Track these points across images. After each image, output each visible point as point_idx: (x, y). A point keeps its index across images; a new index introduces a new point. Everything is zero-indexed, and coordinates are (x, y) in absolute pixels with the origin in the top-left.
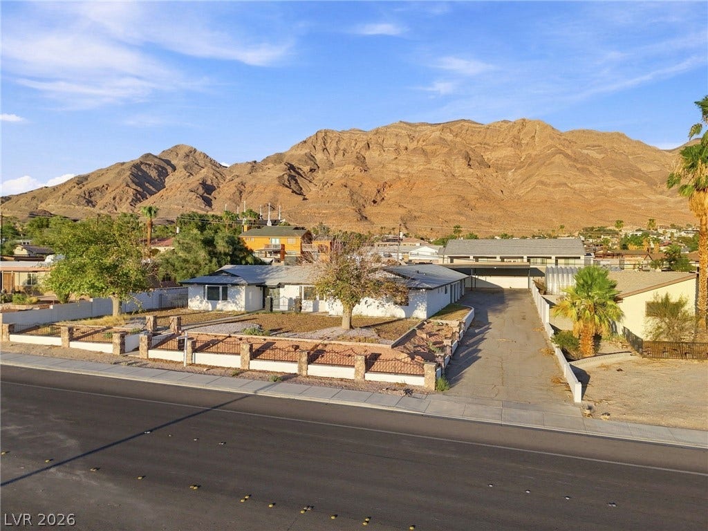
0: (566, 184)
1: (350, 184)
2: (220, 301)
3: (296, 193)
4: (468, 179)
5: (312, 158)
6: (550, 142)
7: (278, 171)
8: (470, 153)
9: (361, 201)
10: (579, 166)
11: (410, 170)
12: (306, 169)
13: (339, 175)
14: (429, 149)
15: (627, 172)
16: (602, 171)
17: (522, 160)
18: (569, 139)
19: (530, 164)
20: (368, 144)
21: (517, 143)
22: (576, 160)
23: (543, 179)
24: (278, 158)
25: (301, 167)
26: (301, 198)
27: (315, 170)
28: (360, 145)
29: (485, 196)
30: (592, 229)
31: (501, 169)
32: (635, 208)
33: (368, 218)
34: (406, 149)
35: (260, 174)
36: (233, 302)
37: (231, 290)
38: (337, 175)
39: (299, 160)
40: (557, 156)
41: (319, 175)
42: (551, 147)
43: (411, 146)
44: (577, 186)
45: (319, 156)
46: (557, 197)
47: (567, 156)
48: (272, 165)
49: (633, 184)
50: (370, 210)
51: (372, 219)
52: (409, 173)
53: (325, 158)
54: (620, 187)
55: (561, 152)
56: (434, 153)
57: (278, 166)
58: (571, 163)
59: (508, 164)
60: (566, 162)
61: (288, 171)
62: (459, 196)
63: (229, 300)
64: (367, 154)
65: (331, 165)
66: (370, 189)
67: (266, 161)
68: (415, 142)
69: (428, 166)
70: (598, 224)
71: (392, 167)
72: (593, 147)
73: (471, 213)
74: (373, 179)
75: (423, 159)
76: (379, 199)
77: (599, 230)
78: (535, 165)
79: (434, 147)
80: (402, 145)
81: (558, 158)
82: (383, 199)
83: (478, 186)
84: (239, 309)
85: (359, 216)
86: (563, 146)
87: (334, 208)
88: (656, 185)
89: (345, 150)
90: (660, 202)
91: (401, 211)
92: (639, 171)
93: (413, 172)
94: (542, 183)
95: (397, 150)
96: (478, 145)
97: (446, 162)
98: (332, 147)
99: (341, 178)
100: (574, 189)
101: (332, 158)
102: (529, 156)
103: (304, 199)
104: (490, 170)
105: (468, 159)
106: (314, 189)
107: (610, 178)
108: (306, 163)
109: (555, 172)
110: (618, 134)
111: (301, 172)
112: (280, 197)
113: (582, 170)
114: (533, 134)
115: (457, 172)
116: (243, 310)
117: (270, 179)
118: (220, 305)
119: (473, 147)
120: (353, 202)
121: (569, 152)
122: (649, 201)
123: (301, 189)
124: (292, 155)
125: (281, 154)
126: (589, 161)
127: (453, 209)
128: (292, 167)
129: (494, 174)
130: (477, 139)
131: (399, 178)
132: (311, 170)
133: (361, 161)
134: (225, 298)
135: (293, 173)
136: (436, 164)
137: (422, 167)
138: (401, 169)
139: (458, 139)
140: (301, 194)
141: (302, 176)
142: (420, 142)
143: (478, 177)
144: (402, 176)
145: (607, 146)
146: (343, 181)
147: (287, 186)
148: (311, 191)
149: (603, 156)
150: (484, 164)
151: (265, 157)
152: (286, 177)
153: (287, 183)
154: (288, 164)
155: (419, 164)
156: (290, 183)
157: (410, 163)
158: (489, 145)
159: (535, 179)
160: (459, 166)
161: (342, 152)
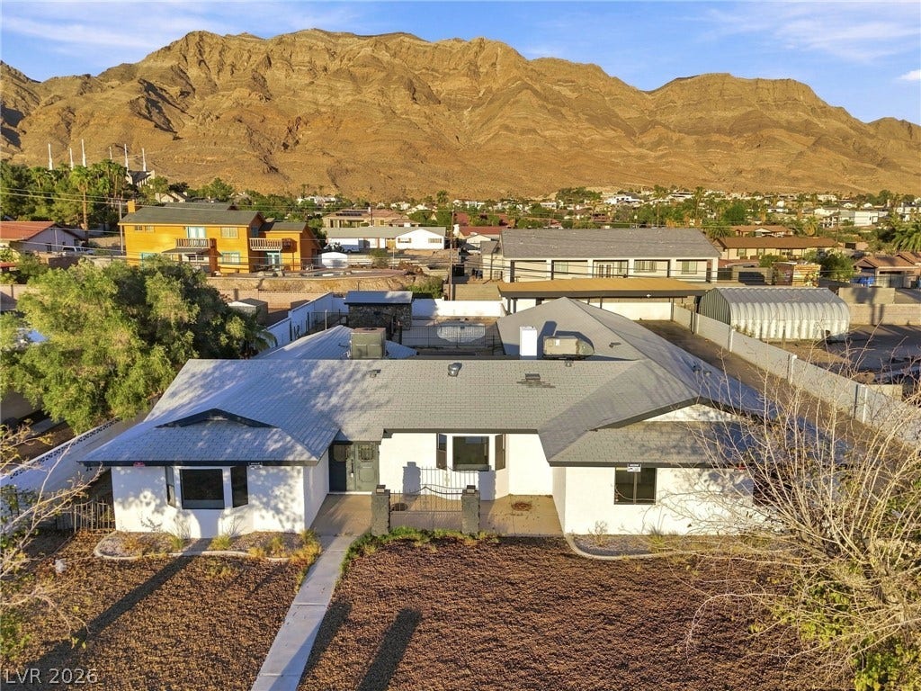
0: (534, 131)
1: (246, 117)
2: (227, 511)
3: (162, 129)
4: (414, 118)
5: (182, 74)
6: (515, 72)
7: (124, 94)
8: (414, 81)
9: (265, 144)
10: (550, 107)
11: (333, 101)
12: (174, 91)
13: (227, 104)
14: (358, 71)
15: (604, 119)
16: (576, 115)
17: (481, 95)
18: (537, 69)
19: (491, 102)
20: (269, 58)
21: (473, 71)
22: (546, 99)
23: (508, 122)
24: (127, 72)
25: (165, 87)
26: (169, 136)
27: (188, 93)
28: (258, 58)
29: (437, 143)
30: (570, 190)
31: (455, 106)
32: (613, 164)
33: (280, 171)
34: (326, 69)
35: (98, 96)
36: (266, 506)
37: (255, 476)
38: (225, 102)
39: (161, 77)
40: (525, 91)
41: (196, 102)
42: (516, 79)
43: (333, 66)
44: (547, 133)
45: (193, 72)
46: (525, 147)
47: (535, 92)
48: (118, 82)
49: (610, 133)
50: (279, 158)
51: (286, 171)
52: (332, 105)
53: (204, 75)
54: (598, 137)
55: (528, 87)
56: (366, 79)
57: (128, 85)
58: (541, 102)
59: (461, 100)
60: (534, 100)
61: (145, 94)
62: (405, 143)
63: (252, 499)
64: (268, 74)
65: (214, 89)
66: (278, 126)
67: (107, 75)
68: (338, 61)
69: (358, 97)
70: (575, 186)
71: (307, 95)
72: (567, 82)
73: (421, 167)
74: (280, 112)
75: (350, 87)
76: (291, 142)
77: (577, 193)
78: (497, 104)
79: (366, 70)
80: (319, 63)
81: (525, 96)
82: (297, 142)
83: (428, 130)
84: (288, 527)
85: (266, 166)
86: (531, 79)
87: (225, 153)
88: (634, 135)
89: (233, 66)
90: (641, 157)
91: (326, 161)
92: (617, 116)
93: (338, 104)
94: (507, 128)
95: (312, 70)
96: (424, 71)
97: (382, 92)
98: (212, 58)
99: (231, 108)
100: (545, 137)
101: (214, 77)
102: (489, 90)
103: (176, 138)
104: (441, 108)
105: (413, 90)
106: (190, 124)
107: (586, 125)
108: (174, 82)
109: (523, 114)
110: (593, 66)
111: (167, 96)
112: (135, 133)
113: (554, 113)
114: (494, 60)
115: (399, 107)
116: (300, 528)
117: (116, 105)
118: (227, 522)
119: (416, 73)
120: (255, 145)
121: (537, 87)
122: (629, 155)
123: (169, 122)
124: (149, 68)
125: (130, 65)
126: (561, 101)
127: (398, 161)
128: (150, 87)
129: (447, 114)
130: (422, 62)
131: (318, 111)
132: (182, 93)
133: (258, 83)
134: (241, 497)
135: (153, 97)
136: (370, 93)
137: (350, 99)
138: (321, 99)
139: (397, 61)
140: (169, 130)
141: (170, 103)
142: (345, 61)
143: (427, 117)
144: (323, 110)
145: (581, 82)
146: (235, 113)
147: (145, 117)
148: (187, 126)
149: (576, 95)
150: (433, 98)
152: (143, 102)
153: (144, 112)
154: (145, 81)
155: (345, 95)
156: (150, 113)
157: (332, 91)
158: (437, 71)
159: (498, 121)
160: (400, 99)
161: (229, 68)
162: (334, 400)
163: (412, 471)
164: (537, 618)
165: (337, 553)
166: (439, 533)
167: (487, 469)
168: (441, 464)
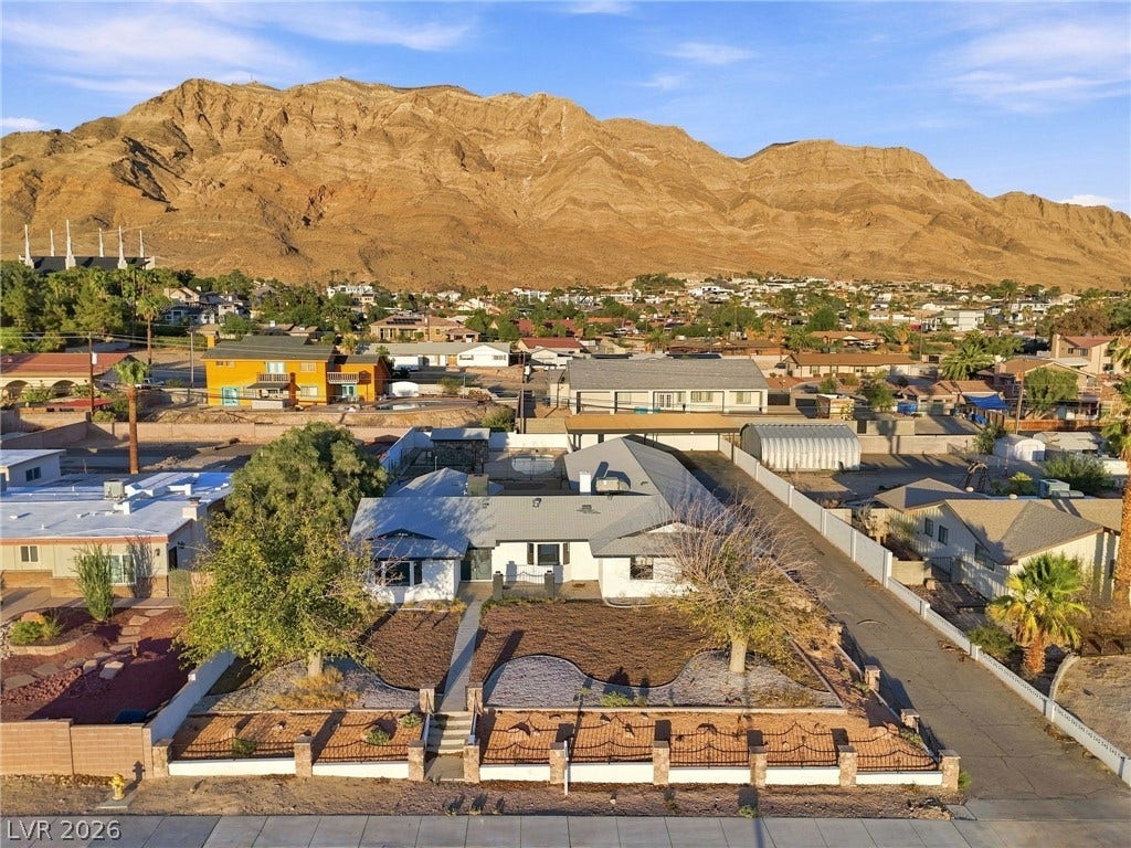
0: (607, 205)
1: (258, 185)
2: (411, 588)
3: (152, 197)
4: (462, 188)
5: (177, 131)
6: (583, 135)
7: (105, 154)
8: (463, 143)
9: (282, 218)
10: (625, 176)
11: (365, 166)
12: (167, 151)
13: (233, 167)
14: (396, 132)
15: (690, 191)
16: (656, 186)
17: (543, 160)
18: (609, 132)
19: (555, 170)
20: (285, 114)
21: (534, 133)
22: (620, 167)
23: (575, 195)
24: (108, 128)
25: (156, 146)
26: (162, 207)
27: (184, 154)
28: (271, 113)
29: (490, 219)
30: (649, 276)
31: (511, 173)
32: (699, 245)
33: (300, 251)
34: (355, 128)
35: (71, 157)
36: (431, 586)
37: (427, 567)
38: (230, 166)
39: (151, 134)
40: (595, 158)
41: (194, 164)
42: (585, 143)
43: (365, 123)
44: (622, 208)
45: (191, 128)
46: (596, 225)
47: (608, 159)
48: (96, 140)
49: (696, 208)
50: (300, 236)
51: (309, 252)
52: (363, 172)
53: (203, 133)
54: (681, 213)
55: (600, 153)
56: (404, 140)
57: (109, 144)
58: (615, 171)
59: (521, 167)
60: (607, 168)
61: (131, 154)
62: (453, 218)
63: (424, 583)
64: (284, 132)
65: (217, 149)
66: (297, 196)
67: (81, 131)
68: (369, 118)
69: (396, 162)
70: (655, 271)
71: (333, 159)
72: (643, 147)
73: (473, 248)
74: (300, 180)
75: (386, 149)
76: (313, 216)
77: (657, 280)
78: (563, 171)
79: (406, 129)
80: (348, 120)
81: (596, 163)
82: (321, 215)
83: (479, 201)
84: (443, 597)
85: (284, 247)
86: (603, 143)
87: (232, 229)
88: (725, 211)
89: (241, 122)
90: (732, 237)
91: (357, 241)
92: (704, 188)
93: (371, 171)
94: (574, 201)
95: (339, 128)
96: (475, 131)
97: (424, 157)
98: (215, 113)
99: (239, 174)
100: (619, 212)
101: (217, 135)
102: (552, 157)
103: (169, 210)
104: (495, 176)
105: (460, 153)
106: (185, 191)
107: (668, 198)
108: (167, 142)
109: (593, 184)
110: (676, 129)
111: (157, 158)
112: (119, 203)
113: (630, 184)
114: (558, 121)
115: (445, 176)
116: (451, 598)
117: (94, 167)
118: (410, 594)
119: (465, 133)
120: (268, 220)
121: (610, 153)
122: (718, 234)
123: (161, 189)
124: (136, 123)
125: (112, 119)
126: (641, 171)
127: (445, 240)
128: (137, 147)
129: (502, 183)
130: (471, 121)
131: (347, 178)
132: (177, 154)
133: (272, 143)
134: (418, 581)
135: (141, 159)
136: (409, 158)
137: (385, 164)
138: (349, 164)
139: (442, 120)
140: (161, 199)
141: (160, 166)
142: (379, 118)
143: (479, 187)
144: (352, 177)
145: (662, 147)
146: (244, 180)
147: (130, 183)
148: (183, 195)
149: (655, 162)
150: (485, 164)
151: (79, 124)
152: (127, 165)
153: (130, 177)
154: (130, 140)
155: (379, 159)
156: (136, 177)
157: (363, 155)
158: (490, 132)
159: (563, 194)
160: (447, 167)
161: (235, 124)
162: (460, 525)
163: (512, 566)
164: (584, 629)
165: (474, 610)
166: (531, 598)
167: (558, 564)
168: (530, 561)
